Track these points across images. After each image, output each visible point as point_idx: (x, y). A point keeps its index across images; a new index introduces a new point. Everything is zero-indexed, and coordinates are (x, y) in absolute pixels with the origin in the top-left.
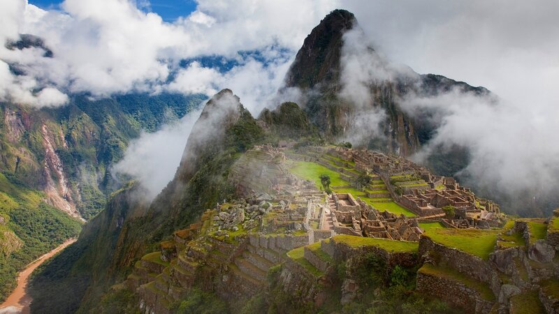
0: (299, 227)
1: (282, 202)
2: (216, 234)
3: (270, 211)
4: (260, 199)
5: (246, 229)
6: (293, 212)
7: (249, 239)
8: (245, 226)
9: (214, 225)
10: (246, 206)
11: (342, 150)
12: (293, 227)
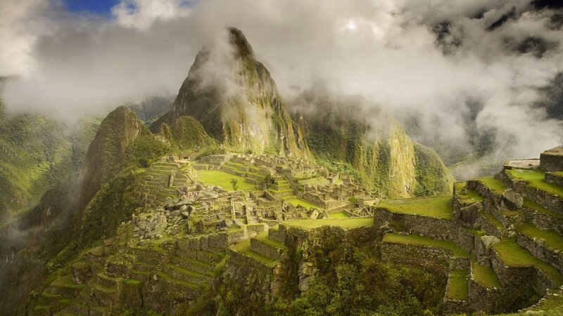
0: (229, 223)
1: (204, 204)
2: (139, 245)
3: (195, 214)
4: (180, 204)
5: (171, 234)
6: (218, 211)
7: (177, 243)
8: (170, 231)
9: (135, 236)
10: (165, 213)
11: (244, 156)
12: (223, 224)
